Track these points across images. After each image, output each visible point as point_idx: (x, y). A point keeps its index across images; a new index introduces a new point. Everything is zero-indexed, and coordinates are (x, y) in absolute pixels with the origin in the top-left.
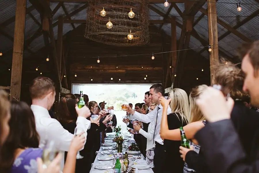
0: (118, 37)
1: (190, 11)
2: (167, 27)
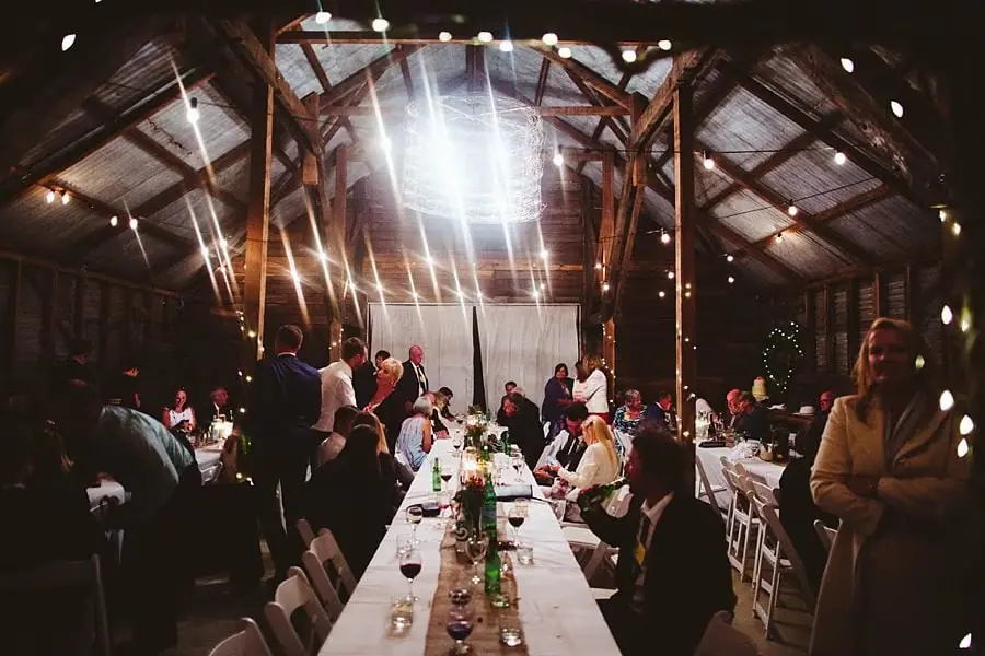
1: (642, 140)
2: (594, 169)
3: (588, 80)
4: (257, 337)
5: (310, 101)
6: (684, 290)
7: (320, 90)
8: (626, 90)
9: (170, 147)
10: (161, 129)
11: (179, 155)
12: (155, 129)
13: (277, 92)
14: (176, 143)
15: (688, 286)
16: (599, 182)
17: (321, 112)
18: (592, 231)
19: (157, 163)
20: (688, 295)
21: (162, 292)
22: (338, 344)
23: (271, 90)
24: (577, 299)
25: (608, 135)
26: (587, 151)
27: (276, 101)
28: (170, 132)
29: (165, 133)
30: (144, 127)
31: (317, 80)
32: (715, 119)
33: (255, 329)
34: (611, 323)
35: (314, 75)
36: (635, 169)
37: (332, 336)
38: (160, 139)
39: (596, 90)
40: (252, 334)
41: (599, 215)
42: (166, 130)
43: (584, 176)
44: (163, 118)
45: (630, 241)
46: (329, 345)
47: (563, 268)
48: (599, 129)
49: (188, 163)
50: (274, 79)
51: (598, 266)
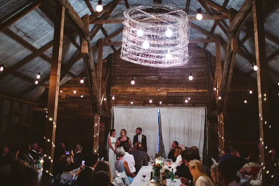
0: (156, 57)
1: (235, 29)
2: (212, 47)
3: (209, 4)
4: (53, 121)
5: (85, 18)
6: (263, 97)
7: (90, 14)
8: (227, 7)
9: (25, 38)
10: (20, 30)
11: (29, 42)
12: (18, 30)
13: (67, 10)
14: (28, 37)
15: (265, 95)
16: (214, 53)
17: (90, 23)
18: (211, 74)
19: (20, 45)
20: (265, 99)
21: (28, 102)
22: (98, 125)
23: (64, 9)
24: (205, 104)
25: (218, 30)
26: (208, 38)
27: (66, 13)
28: (24, 31)
29: (23, 32)
30: (12, 28)
31: (88, 9)
32: (272, 17)
33: (53, 117)
34: (222, 115)
35: (87, 6)
36: (232, 42)
37: (95, 121)
38: (20, 34)
39: (212, 9)
40: (51, 119)
41: (214, 67)
42: (22, 30)
43: (207, 51)
44: (21, 25)
45: (230, 77)
46: (94, 125)
47: (198, 91)
48: (214, 28)
49: (34, 46)
50: (65, 3)
51: (215, 89)
